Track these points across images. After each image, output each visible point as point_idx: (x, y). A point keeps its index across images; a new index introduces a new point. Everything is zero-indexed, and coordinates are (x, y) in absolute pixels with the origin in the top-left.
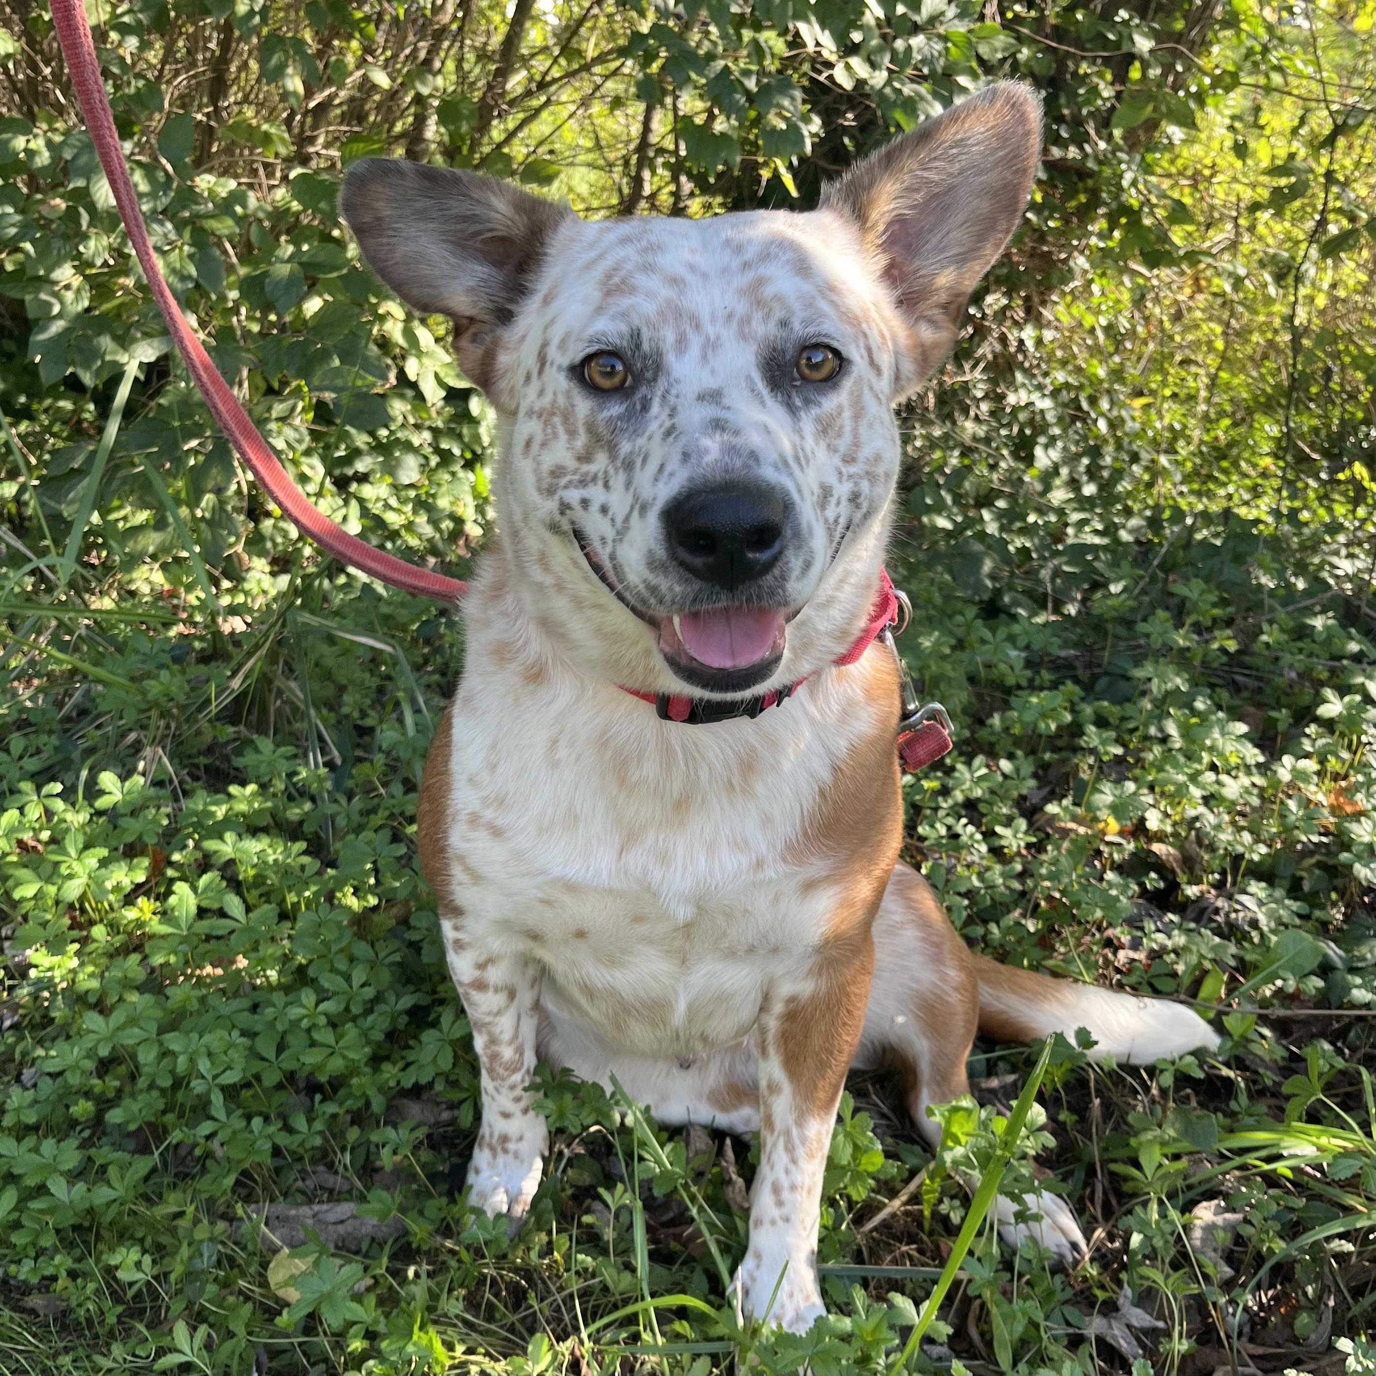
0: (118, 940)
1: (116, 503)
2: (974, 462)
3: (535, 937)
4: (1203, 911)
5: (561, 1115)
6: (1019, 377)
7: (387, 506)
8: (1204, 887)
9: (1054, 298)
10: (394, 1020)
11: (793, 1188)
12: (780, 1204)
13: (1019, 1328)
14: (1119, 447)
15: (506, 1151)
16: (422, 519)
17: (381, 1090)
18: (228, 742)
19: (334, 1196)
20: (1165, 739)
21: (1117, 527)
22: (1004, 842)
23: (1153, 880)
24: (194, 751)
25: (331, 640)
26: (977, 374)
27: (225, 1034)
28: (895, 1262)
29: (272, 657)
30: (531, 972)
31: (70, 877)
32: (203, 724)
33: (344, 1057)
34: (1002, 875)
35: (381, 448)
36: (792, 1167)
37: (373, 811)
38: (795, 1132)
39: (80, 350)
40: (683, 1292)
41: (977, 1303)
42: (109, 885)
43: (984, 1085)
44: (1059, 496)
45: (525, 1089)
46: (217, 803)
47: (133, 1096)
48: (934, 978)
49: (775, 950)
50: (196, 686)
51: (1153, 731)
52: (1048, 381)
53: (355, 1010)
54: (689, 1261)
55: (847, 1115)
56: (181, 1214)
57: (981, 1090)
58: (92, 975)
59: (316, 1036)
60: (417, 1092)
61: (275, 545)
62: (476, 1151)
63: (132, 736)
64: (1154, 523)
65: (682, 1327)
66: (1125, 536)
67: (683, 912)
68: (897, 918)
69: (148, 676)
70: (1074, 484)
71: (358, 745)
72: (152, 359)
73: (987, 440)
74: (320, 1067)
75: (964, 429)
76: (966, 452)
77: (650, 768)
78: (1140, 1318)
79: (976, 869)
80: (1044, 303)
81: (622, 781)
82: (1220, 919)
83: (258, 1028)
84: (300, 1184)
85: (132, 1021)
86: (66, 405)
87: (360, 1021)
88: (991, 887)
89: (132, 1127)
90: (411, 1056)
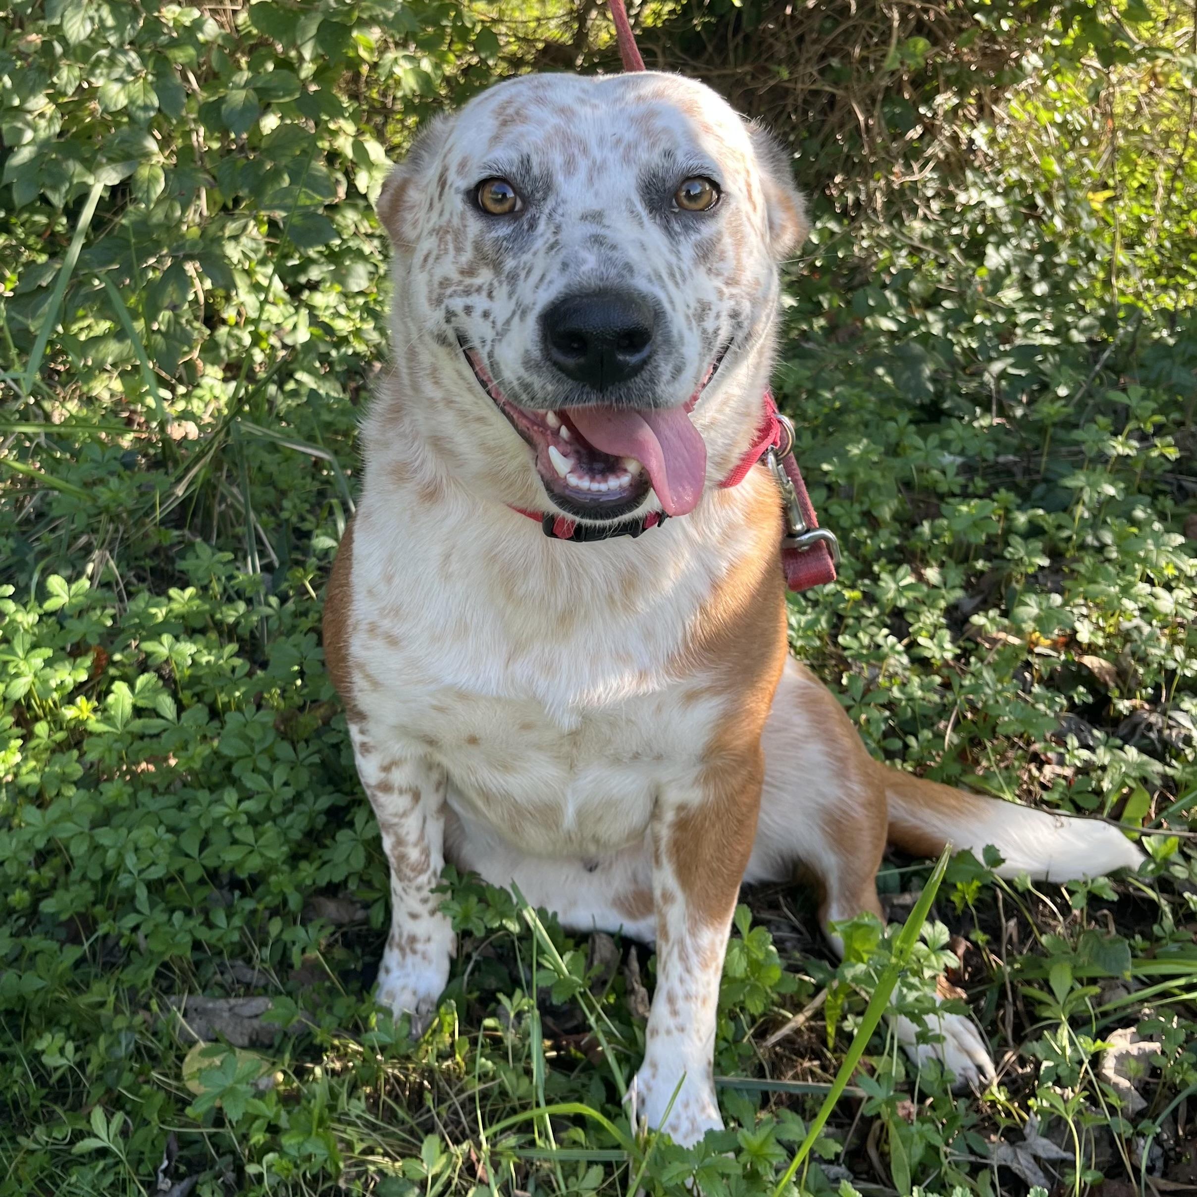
0: (60, 736)
1: (81, 313)
2: (923, 262)
3: (431, 742)
4: (1135, 726)
5: (466, 918)
6: (970, 175)
7: (337, 315)
8: (1137, 702)
9: (1008, 95)
10: (312, 819)
11: (688, 997)
12: (675, 1013)
13: (918, 1151)
14: (1075, 244)
15: (414, 952)
16: (369, 326)
17: (298, 888)
18: (172, 546)
19: (250, 990)
20: (1101, 548)
21: (1068, 327)
22: (928, 654)
23: (1081, 694)
24: (142, 554)
25: (273, 447)
26: (927, 173)
27: (153, 830)
28: (795, 1077)
29: (217, 465)
30: (435, 776)
31: (17, 675)
32: (150, 527)
33: (262, 855)
34: (922, 687)
35: (333, 257)
36: (686, 976)
37: (305, 614)
38: (688, 941)
39: (51, 174)
40: (580, 1100)
41: (877, 1124)
42: (53, 684)
43: (896, 902)
44: (1010, 295)
45: (432, 891)
46: (157, 605)
47: (66, 887)
48: (839, 793)
49: (659, 758)
50: (144, 491)
51: (1090, 540)
52: (1001, 178)
53: (276, 809)
54: (589, 1068)
55: (744, 927)
56: (102, 1004)
57: (893, 906)
58: (34, 770)
59: (237, 834)
60: (332, 890)
61: (229, 351)
62: (387, 950)
63: (83, 540)
64: (1108, 323)
65: (578, 1134)
66: (1077, 336)
67: (568, 722)
68: (800, 730)
69: (101, 481)
70: (1025, 283)
71: (296, 548)
72: (117, 182)
73: (937, 242)
74: (240, 864)
75: (911, 229)
76: (915, 251)
77: (535, 583)
78: (1048, 1149)
79: (898, 680)
80: (996, 101)
81: (510, 595)
82: (1153, 735)
83: (184, 824)
84: (218, 977)
85: (67, 815)
86: (41, 219)
87: (280, 821)
88: (911, 699)
89: (64, 917)
90: (326, 855)
